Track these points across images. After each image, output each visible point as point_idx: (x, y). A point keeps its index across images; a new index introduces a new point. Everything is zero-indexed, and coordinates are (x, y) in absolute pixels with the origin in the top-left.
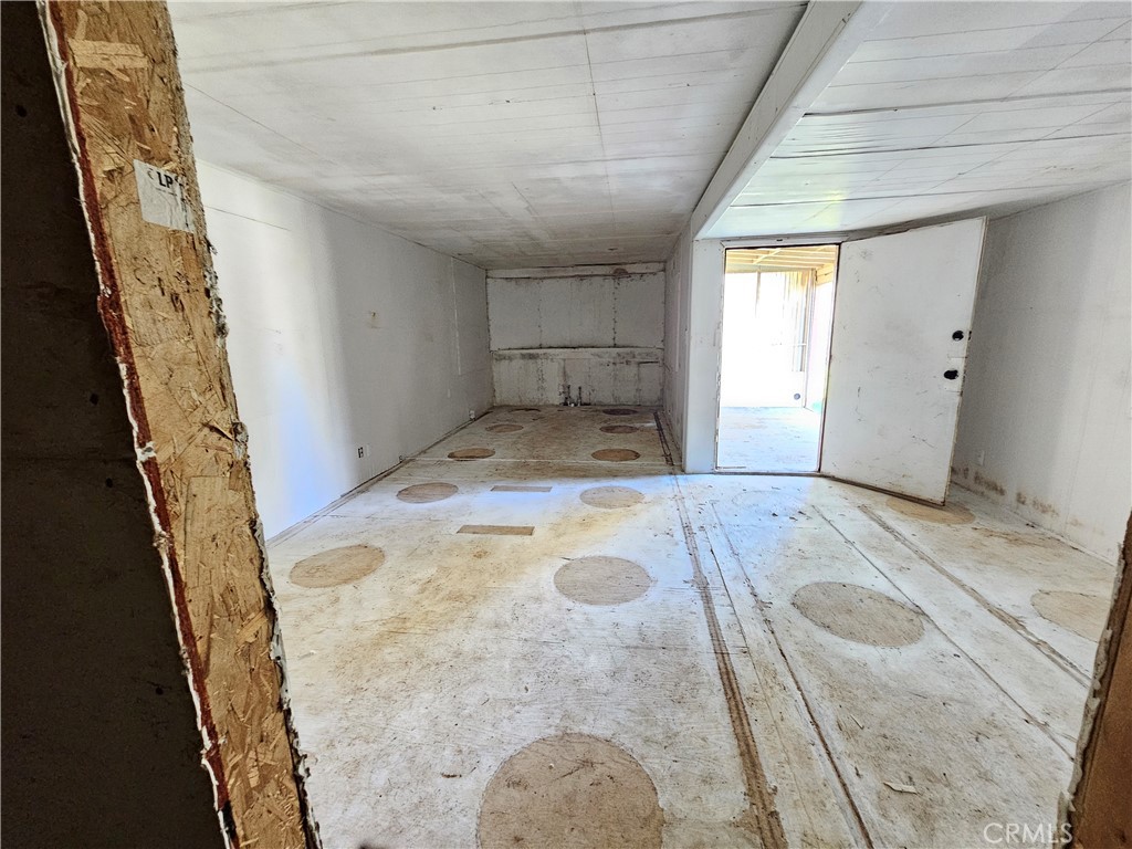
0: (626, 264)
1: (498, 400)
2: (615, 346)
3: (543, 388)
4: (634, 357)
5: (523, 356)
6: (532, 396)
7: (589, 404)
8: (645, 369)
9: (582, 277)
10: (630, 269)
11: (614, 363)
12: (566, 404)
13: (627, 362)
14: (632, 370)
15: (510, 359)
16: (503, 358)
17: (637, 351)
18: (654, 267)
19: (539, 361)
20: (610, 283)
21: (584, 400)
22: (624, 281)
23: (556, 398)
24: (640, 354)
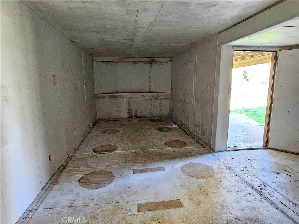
0: (156, 57)
1: (98, 116)
2: (150, 92)
3: (120, 111)
4: (159, 97)
5: (110, 97)
6: (114, 114)
7: (140, 117)
8: (163, 102)
9: (136, 62)
10: (157, 59)
11: (151, 99)
12: (130, 117)
13: (156, 99)
14: (158, 102)
15: (104, 98)
16: (101, 97)
17: (160, 94)
18: (167, 59)
19: (117, 98)
20: (147, 66)
21: (138, 115)
22: (154, 65)
23: (125, 115)
24: (161, 95)
